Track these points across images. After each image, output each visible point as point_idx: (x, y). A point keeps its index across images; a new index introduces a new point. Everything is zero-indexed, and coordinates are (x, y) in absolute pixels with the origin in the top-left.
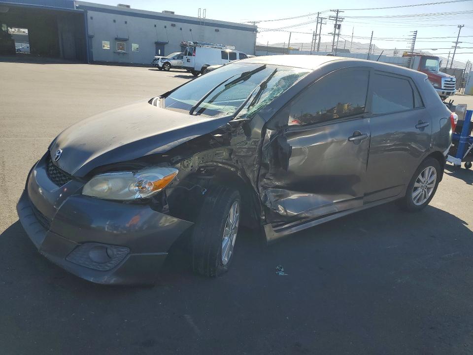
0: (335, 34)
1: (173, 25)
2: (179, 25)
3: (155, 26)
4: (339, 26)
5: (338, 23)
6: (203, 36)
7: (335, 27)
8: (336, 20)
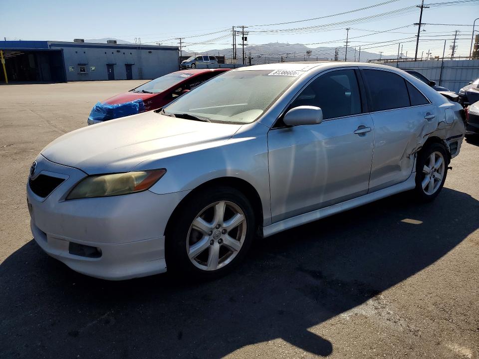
0: (243, 45)
1: (118, 51)
2: (123, 51)
3: (106, 53)
4: (246, 38)
5: (245, 36)
6: (141, 57)
7: (243, 39)
8: (243, 34)
